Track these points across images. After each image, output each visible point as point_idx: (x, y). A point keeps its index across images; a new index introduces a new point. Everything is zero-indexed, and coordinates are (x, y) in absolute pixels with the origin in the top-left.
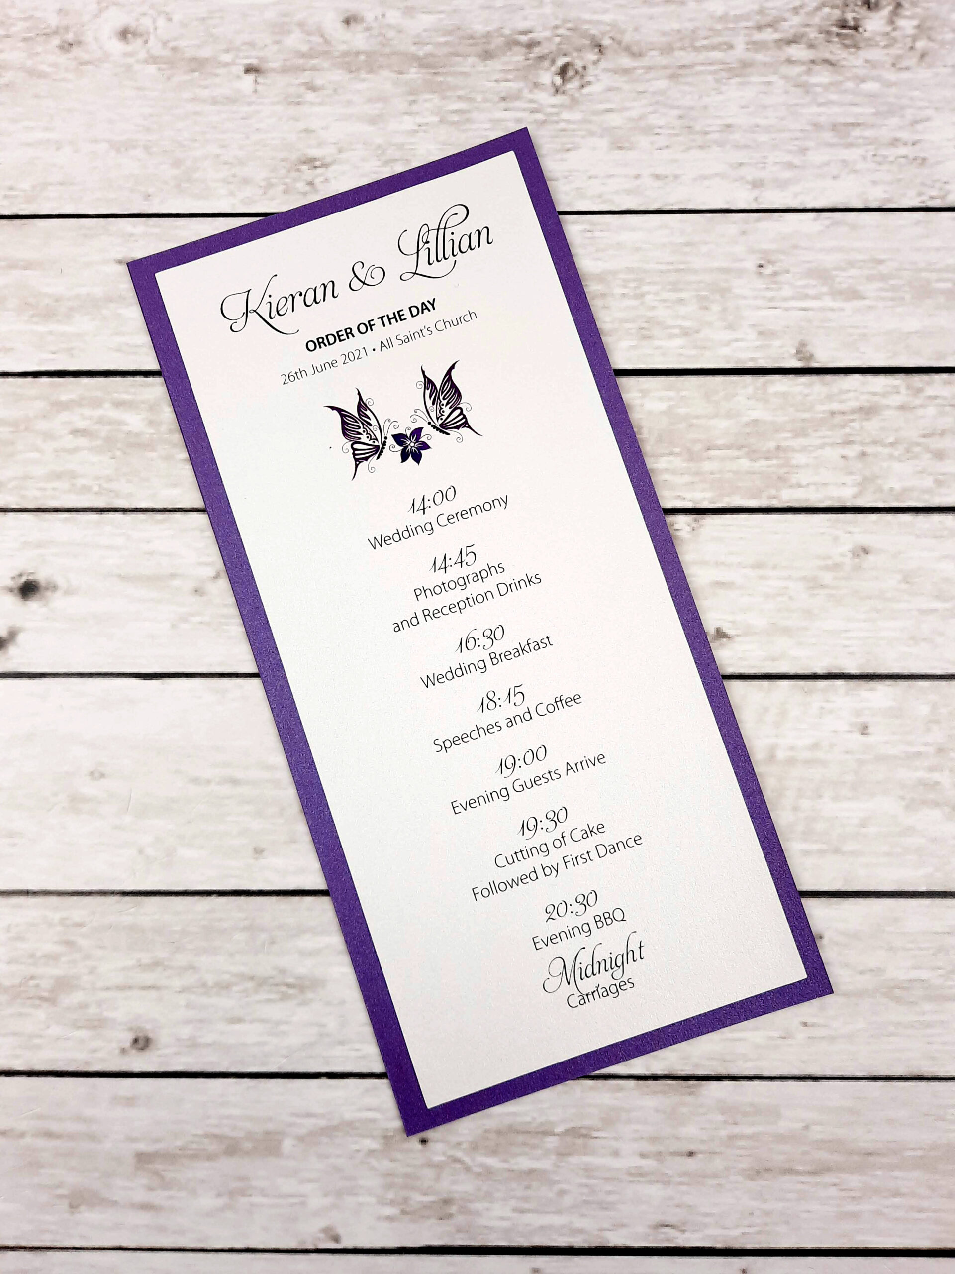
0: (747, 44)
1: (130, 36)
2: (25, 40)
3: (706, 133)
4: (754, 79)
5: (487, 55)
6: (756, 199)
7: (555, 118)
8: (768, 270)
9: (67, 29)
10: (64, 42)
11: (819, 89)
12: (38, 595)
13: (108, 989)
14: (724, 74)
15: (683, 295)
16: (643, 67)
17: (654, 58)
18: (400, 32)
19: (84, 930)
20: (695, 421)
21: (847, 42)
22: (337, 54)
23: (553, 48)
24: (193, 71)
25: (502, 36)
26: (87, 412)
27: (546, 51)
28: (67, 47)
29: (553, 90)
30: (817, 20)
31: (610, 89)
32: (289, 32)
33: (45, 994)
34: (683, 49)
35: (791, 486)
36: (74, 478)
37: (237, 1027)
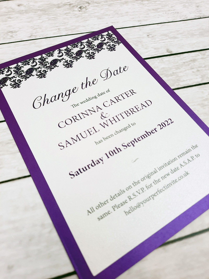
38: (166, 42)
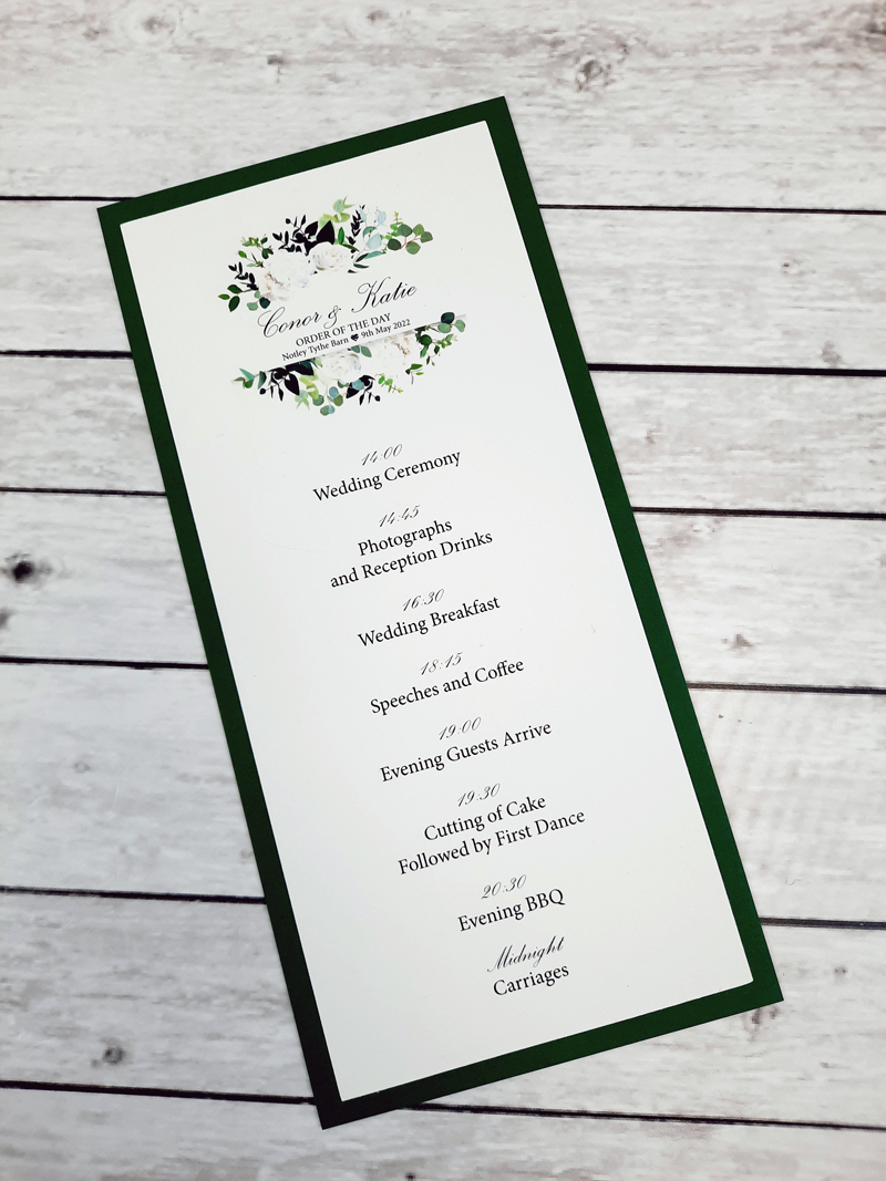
0: (774, 47)
1: (155, 26)
2: (51, 26)
3: (732, 133)
4: (779, 82)
5: (511, 52)
6: (782, 199)
7: (578, 114)
8: (794, 270)
9: (93, 17)
10: (91, 29)
11: (846, 93)
12: (31, 578)
13: (82, 996)
14: (750, 76)
15: (706, 292)
16: (668, 67)
17: (679, 58)
18: (425, 28)
19: (58, 931)
20: (717, 420)
21: (876, 46)
22: (360, 47)
23: (578, 46)
24: (217, 60)
25: (526, 34)
26: (92, 392)
27: (571, 50)
28: (92, 34)
29: (576, 87)
30: (846, 24)
31: (634, 88)
32: (314, 26)
33: (16, 998)
34: (709, 50)
35: (817, 490)
36: (75, 458)
37: (216, 1044)
38: (839, 310)
